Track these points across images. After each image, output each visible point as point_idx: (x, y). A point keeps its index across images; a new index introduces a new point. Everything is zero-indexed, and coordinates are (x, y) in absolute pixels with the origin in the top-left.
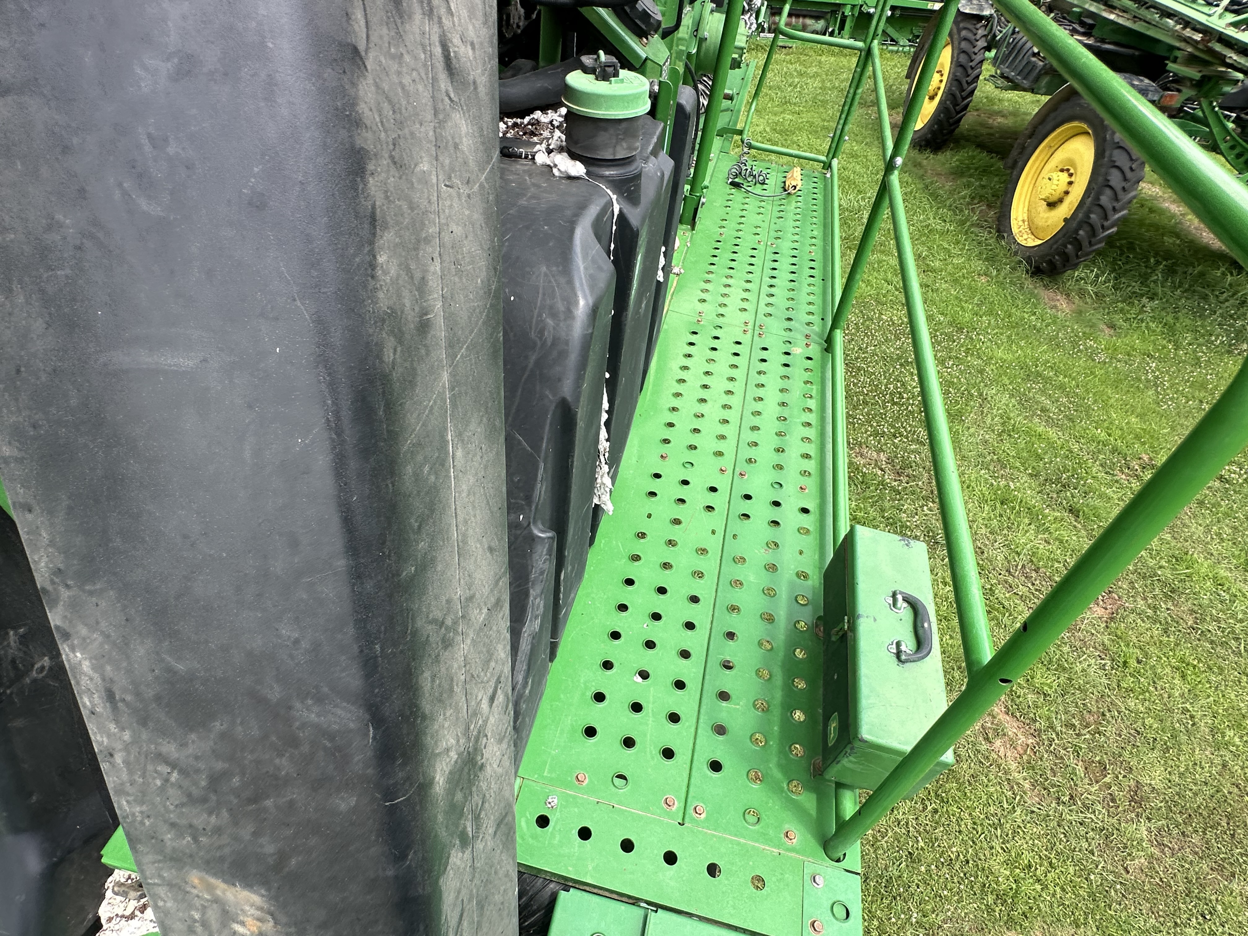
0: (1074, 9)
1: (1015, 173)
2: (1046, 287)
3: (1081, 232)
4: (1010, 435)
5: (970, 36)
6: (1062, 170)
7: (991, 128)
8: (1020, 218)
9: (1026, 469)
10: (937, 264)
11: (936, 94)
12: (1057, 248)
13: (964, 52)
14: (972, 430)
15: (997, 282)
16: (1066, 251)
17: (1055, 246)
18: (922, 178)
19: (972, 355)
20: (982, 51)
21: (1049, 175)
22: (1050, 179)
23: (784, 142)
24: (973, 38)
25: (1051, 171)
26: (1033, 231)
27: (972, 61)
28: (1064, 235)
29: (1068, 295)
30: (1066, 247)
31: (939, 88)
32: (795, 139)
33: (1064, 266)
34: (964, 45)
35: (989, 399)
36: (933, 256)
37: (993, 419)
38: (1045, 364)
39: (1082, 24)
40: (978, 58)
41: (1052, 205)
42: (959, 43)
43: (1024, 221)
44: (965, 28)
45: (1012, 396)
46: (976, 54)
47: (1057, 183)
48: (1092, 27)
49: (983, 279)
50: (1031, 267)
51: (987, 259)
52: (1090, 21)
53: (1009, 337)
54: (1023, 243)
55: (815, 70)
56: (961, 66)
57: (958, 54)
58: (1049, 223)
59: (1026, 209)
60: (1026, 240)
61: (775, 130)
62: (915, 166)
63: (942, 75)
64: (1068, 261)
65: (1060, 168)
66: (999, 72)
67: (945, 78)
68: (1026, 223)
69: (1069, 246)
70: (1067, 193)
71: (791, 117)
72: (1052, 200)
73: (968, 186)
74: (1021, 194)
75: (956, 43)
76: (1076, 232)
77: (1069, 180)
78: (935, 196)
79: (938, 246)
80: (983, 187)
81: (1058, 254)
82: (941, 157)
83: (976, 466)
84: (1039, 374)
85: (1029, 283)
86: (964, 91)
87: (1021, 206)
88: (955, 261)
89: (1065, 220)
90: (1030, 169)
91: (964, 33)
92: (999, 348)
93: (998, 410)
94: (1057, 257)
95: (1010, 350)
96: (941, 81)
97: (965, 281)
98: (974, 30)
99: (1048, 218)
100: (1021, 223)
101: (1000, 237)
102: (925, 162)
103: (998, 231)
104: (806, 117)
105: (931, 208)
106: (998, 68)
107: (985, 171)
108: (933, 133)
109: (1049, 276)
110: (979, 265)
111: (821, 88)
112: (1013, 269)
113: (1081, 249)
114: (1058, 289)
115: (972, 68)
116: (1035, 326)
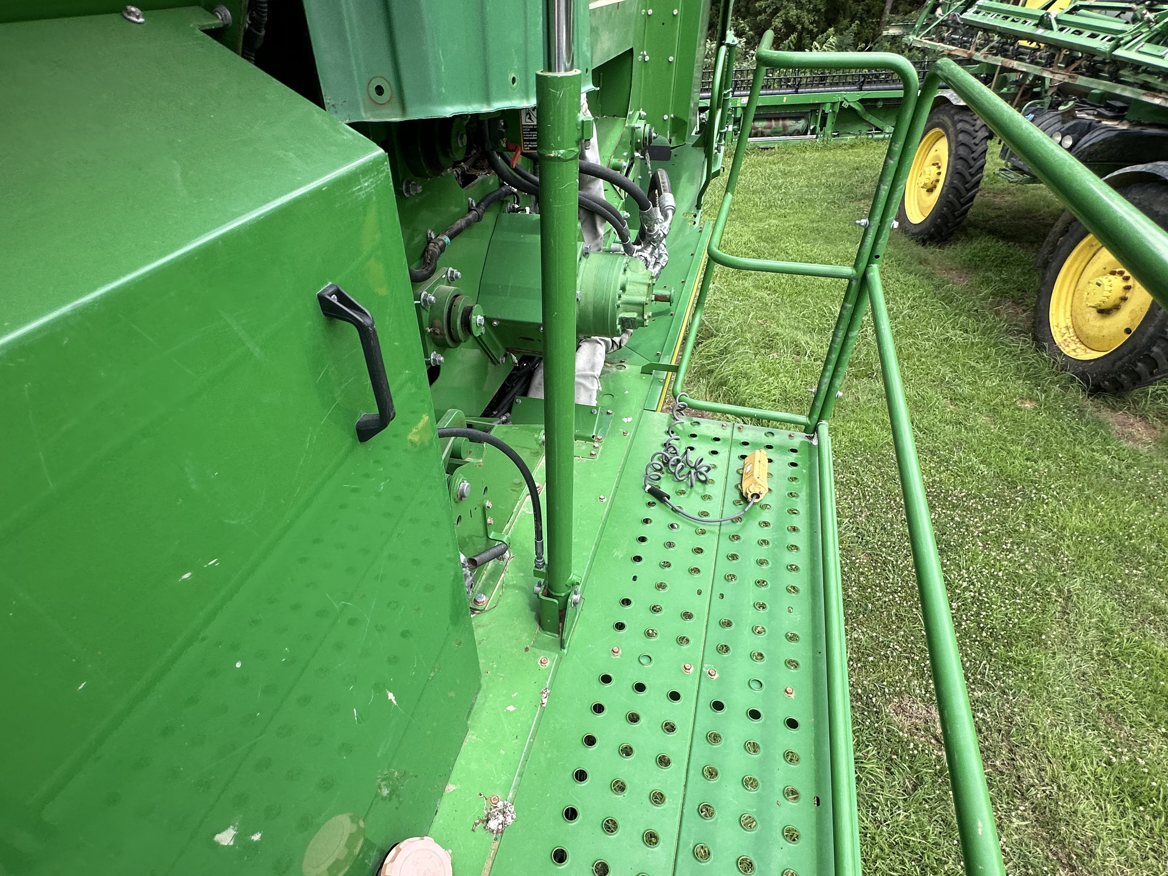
0: (1093, 91)
1: (1048, 275)
2: (1114, 409)
3: (1155, 349)
4: (1118, 662)
5: (968, 127)
6: (1113, 273)
7: (1000, 209)
8: (1063, 325)
9: (1156, 726)
10: (967, 390)
11: (935, 187)
12: (1122, 366)
13: (963, 144)
14: (1060, 658)
15: (1048, 408)
16: (1137, 369)
17: (1119, 363)
18: (930, 277)
19: (1036, 523)
20: (983, 141)
21: (1097, 280)
22: (1099, 285)
23: (771, 251)
24: (972, 129)
25: (1098, 274)
26: (1083, 340)
27: (973, 152)
28: (1131, 352)
29: (1144, 418)
30: (1136, 366)
31: (938, 181)
32: (783, 246)
33: (1134, 384)
34: (961, 137)
35: (1075, 598)
36: (960, 379)
37: (1086, 634)
38: (1141, 531)
39: (1108, 107)
40: (980, 149)
41: (1104, 312)
42: (957, 136)
43: (1067, 328)
44: (960, 121)
45: (1106, 589)
46: (976, 145)
47: (1110, 288)
48: (1123, 109)
49: (1028, 405)
50: (1088, 384)
51: (1027, 377)
52: (1119, 104)
53: (1081, 490)
54: (1072, 355)
55: (799, 167)
56: (961, 158)
57: (956, 147)
58: (1105, 332)
59: (1068, 314)
60: (1074, 350)
61: (760, 238)
62: (921, 263)
63: (939, 168)
64: (1140, 379)
65: (1109, 269)
66: (1009, 164)
67: (944, 170)
68: (1071, 330)
69: (1140, 364)
70: (1124, 299)
71: (776, 222)
72: (1104, 306)
73: (987, 282)
74: (1059, 298)
75: (952, 136)
76: (1149, 349)
77: (1125, 284)
78: (948, 299)
79: (964, 365)
80: (1005, 281)
81: (1126, 373)
82: (949, 251)
83: (1078, 722)
84: (1136, 550)
85: (1089, 405)
86: (967, 183)
87: (1061, 311)
88: (988, 383)
89: (1128, 331)
90: (1068, 269)
91: (960, 126)
92: (1071, 510)
93: (1091, 617)
94: (1123, 376)
95: (1084, 511)
96: (939, 174)
97: (1006, 412)
98: (972, 122)
99: (1102, 327)
100: (1064, 330)
101: (1040, 348)
102: (931, 257)
103: (1035, 339)
104: (793, 220)
105: (946, 314)
106: (1008, 160)
107: (1003, 263)
108: (936, 226)
109: (1114, 394)
110: (1020, 386)
111: (807, 186)
112: (1065, 388)
113: (1157, 367)
114: (1129, 409)
115: (974, 159)
116: (1111, 469)
